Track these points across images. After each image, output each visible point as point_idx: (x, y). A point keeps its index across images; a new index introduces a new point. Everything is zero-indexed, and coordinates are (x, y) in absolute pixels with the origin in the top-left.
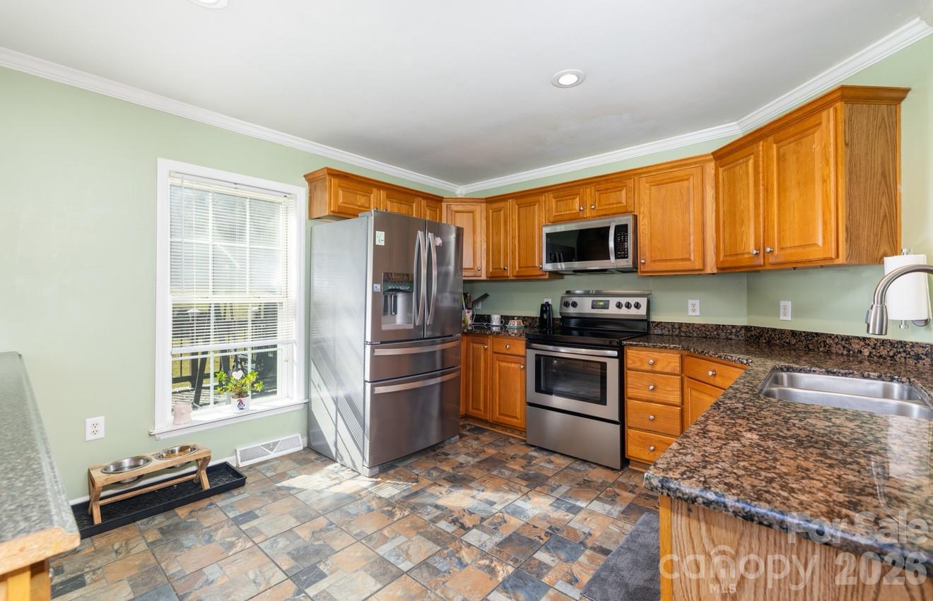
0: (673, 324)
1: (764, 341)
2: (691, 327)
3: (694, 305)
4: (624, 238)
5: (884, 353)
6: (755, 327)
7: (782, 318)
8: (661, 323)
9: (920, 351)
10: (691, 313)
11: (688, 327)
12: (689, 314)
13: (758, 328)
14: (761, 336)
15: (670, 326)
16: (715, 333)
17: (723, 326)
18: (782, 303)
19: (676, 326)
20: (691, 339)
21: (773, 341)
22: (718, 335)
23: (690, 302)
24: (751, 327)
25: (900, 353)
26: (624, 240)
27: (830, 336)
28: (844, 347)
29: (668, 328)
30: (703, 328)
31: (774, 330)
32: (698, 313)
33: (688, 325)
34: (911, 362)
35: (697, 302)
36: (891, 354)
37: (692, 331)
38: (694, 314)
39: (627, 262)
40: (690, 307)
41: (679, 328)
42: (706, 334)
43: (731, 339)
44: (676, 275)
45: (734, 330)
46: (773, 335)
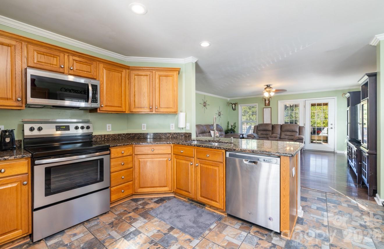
0: (101, 136)
1: (136, 138)
2: (109, 136)
3: (109, 127)
4: (96, 92)
5: (175, 136)
6: (132, 134)
7: (143, 129)
8: (96, 135)
9: (182, 134)
10: (108, 130)
11: (108, 136)
12: (107, 131)
13: (134, 134)
14: (135, 136)
15: (100, 137)
16: (118, 137)
17: (121, 134)
18: (143, 125)
19: (103, 136)
20: (109, 141)
21: (140, 138)
22: (119, 138)
23: (108, 125)
24: (130, 134)
25: (178, 135)
26: (96, 93)
27: (161, 133)
28: (165, 136)
29: (99, 138)
30: (114, 136)
31: (141, 134)
32: (110, 130)
33: (108, 135)
34: (181, 137)
35: (110, 125)
36: (176, 136)
37: (109, 138)
38: (109, 130)
39: (97, 105)
40: (108, 128)
41: (104, 137)
42: (115, 138)
43: (123, 139)
44: (112, 113)
45: (124, 136)
46: (140, 136)
